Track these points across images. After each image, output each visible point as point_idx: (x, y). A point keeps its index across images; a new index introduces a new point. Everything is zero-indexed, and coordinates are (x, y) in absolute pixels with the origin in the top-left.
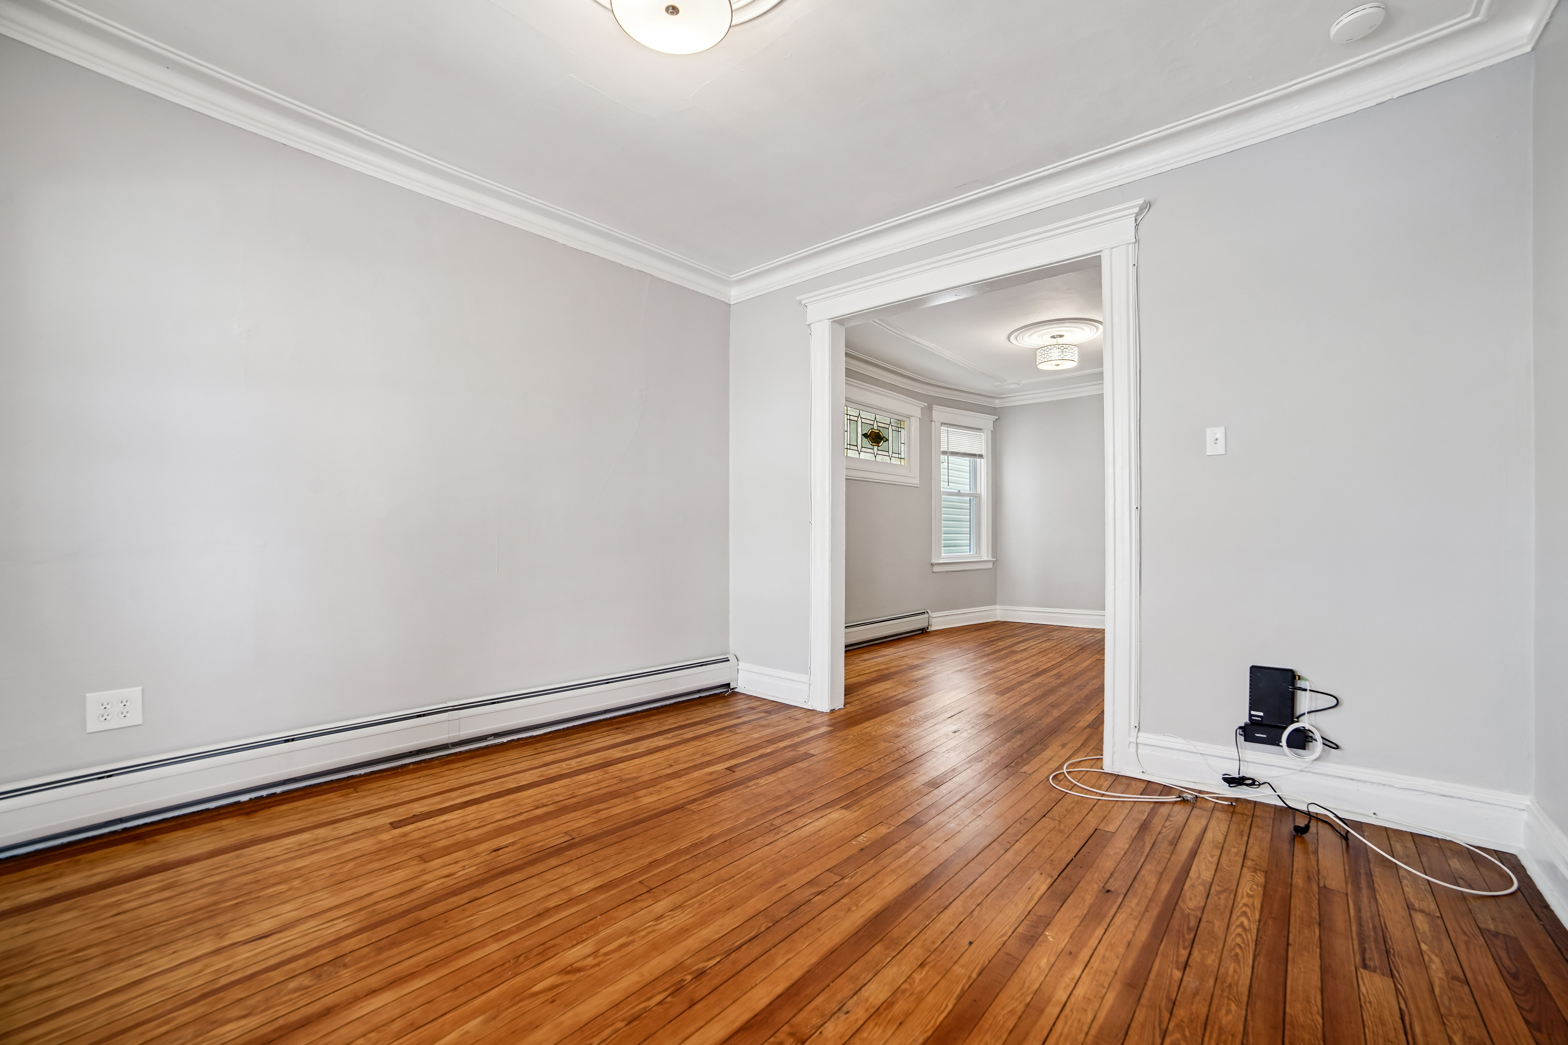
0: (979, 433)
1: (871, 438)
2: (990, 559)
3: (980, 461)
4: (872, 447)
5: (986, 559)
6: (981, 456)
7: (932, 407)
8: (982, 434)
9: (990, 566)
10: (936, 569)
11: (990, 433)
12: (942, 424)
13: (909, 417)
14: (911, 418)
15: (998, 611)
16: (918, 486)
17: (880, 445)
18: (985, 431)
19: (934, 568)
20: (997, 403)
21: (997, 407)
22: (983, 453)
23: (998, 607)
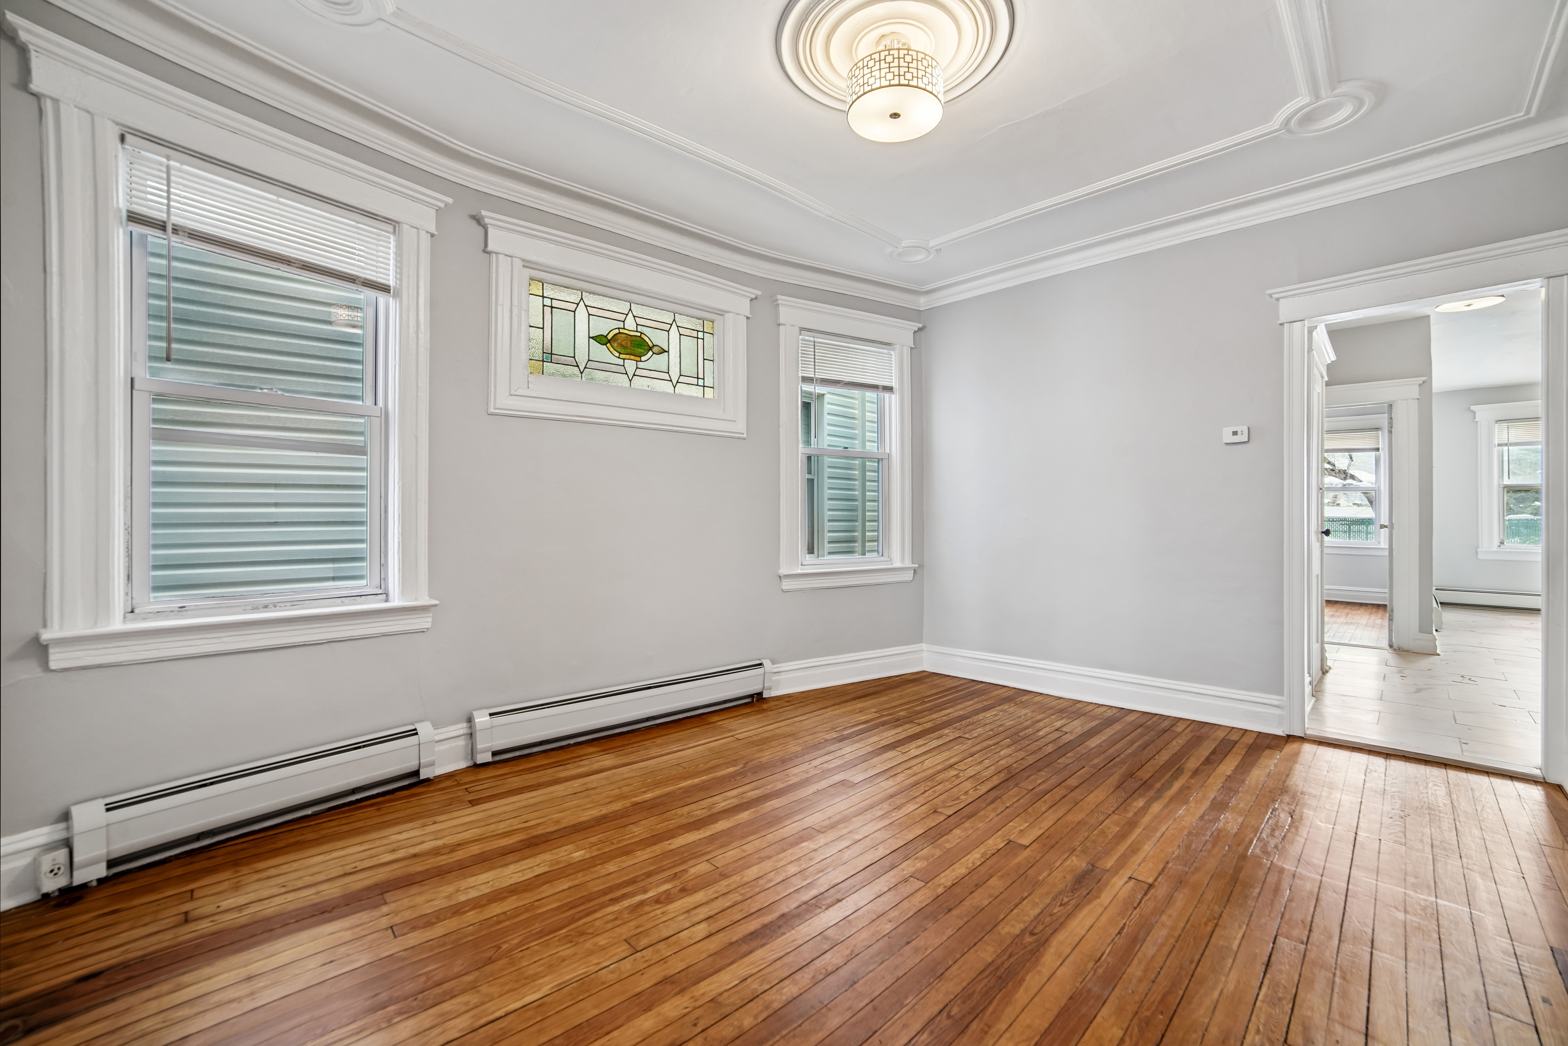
0: (886, 351)
1: (615, 345)
2: (908, 564)
3: (890, 398)
4: (621, 362)
5: (898, 564)
6: (889, 389)
7: (777, 300)
8: (893, 353)
9: (909, 576)
10: (787, 585)
11: (907, 353)
12: (802, 329)
13: (721, 313)
14: (726, 315)
15: (925, 654)
16: (745, 436)
17: (643, 358)
18: (897, 347)
19: (783, 583)
20: (923, 303)
21: (922, 309)
22: (894, 384)
23: (924, 646)
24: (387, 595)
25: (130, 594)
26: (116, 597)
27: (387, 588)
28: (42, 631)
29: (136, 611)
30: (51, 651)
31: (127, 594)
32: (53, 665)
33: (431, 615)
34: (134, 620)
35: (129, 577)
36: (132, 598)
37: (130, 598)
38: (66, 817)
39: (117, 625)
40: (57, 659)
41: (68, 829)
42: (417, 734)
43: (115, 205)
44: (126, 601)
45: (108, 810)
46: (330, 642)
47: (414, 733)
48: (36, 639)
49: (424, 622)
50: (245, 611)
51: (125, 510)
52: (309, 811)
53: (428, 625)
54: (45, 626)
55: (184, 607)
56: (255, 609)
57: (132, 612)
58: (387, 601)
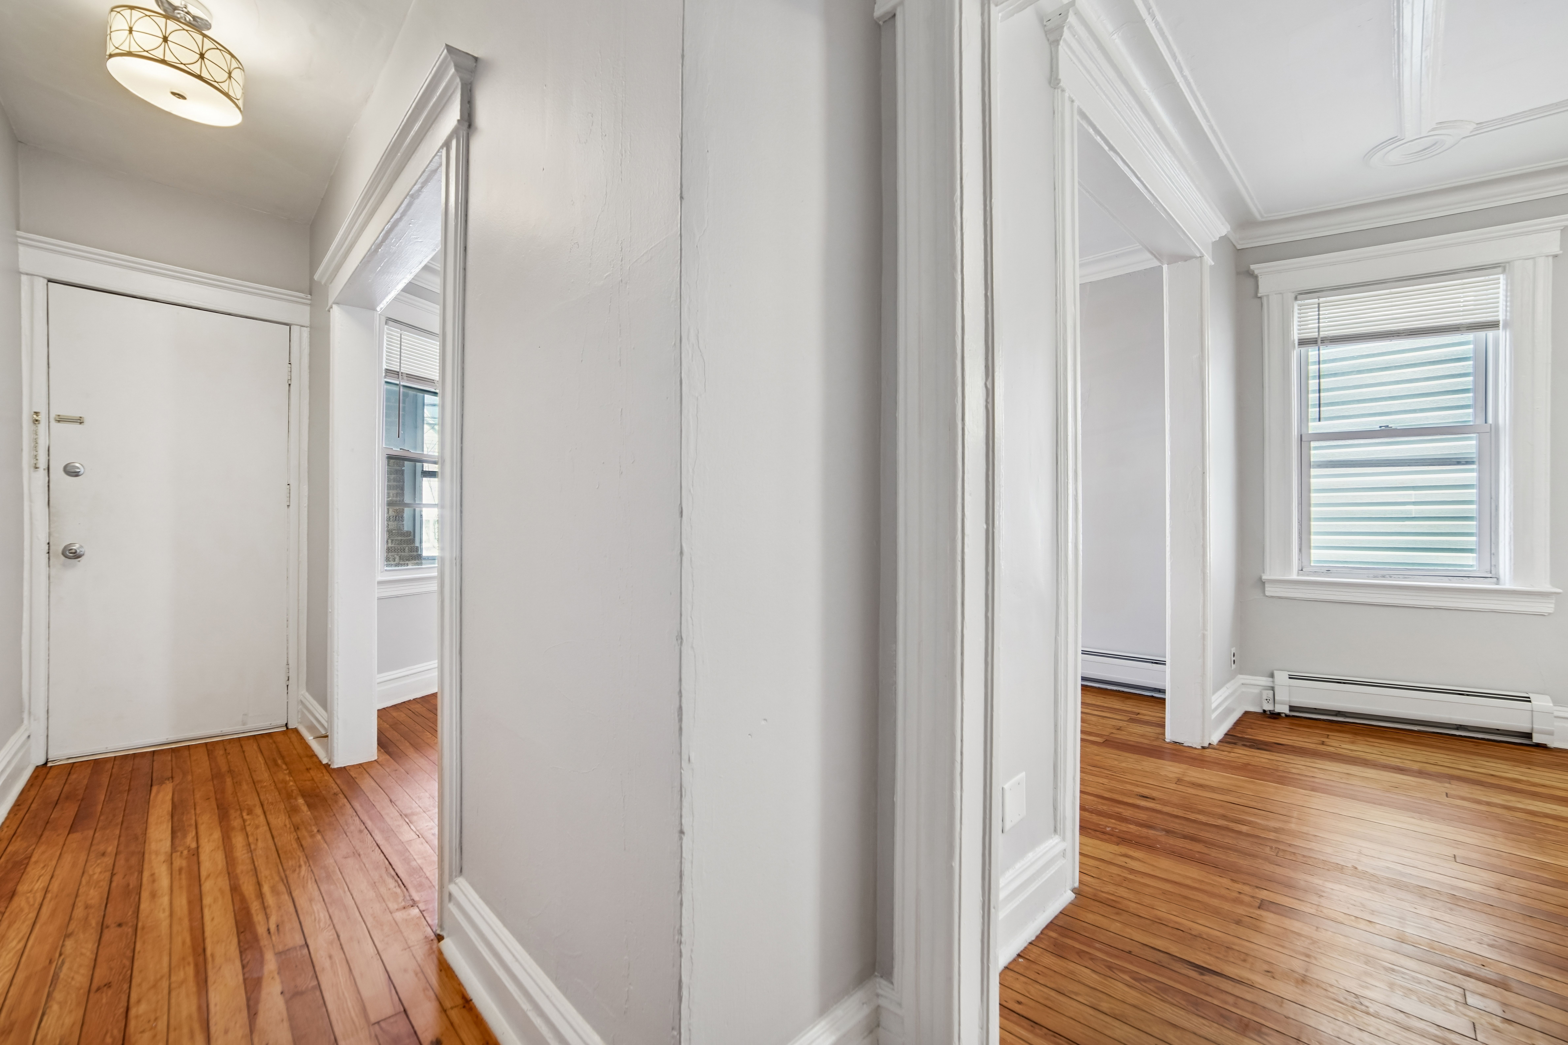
24: (1498, 579)
25: (1301, 560)
26: (1294, 561)
27: (1497, 573)
28: (1263, 574)
29: (1304, 570)
30: (1266, 585)
31: (1299, 559)
32: (1267, 593)
33: (1553, 601)
34: (1303, 575)
35: (1300, 550)
36: (1302, 562)
37: (1300, 562)
38: (1272, 676)
39: (1294, 576)
40: (1270, 590)
41: (1273, 682)
42: (1530, 701)
43: (1292, 339)
44: (1299, 563)
45: (1290, 678)
46: (1436, 608)
47: (1528, 700)
48: (1260, 579)
49: (1548, 607)
50: (1368, 578)
51: (1298, 511)
52: (1416, 728)
53: (1551, 611)
54: (1264, 573)
55: (1329, 570)
56: (1375, 577)
57: (1302, 570)
58: (1497, 584)
